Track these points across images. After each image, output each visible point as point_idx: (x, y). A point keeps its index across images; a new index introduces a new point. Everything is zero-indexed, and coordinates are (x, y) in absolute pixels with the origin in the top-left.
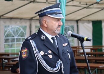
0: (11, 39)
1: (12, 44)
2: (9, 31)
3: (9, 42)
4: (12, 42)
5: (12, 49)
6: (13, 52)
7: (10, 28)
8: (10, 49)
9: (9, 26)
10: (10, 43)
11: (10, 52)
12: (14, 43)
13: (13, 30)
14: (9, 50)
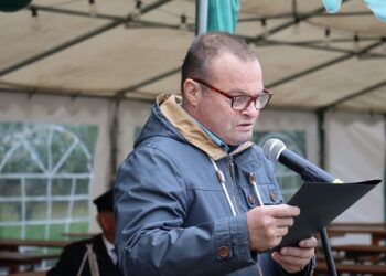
0: (27, 180)
1: (34, 204)
2: (21, 149)
3: (19, 194)
4: (30, 193)
5: (33, 223)
6: (37, 237)
7: (27, 132)
8: (24, 223)
9: (19, 126)
10: (24, 199)
11: (23, 236)
12: (40, 198)
13: (37, 142)
14: (19, 228)
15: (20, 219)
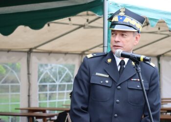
0: (49, 85)
1: (52, 93)
2: (47, 73)
3: (47, 91)
4: (51, 90)
5: (51, 101)
6: (53, 106)
7: (49, 67)
8: (48, 101)
9: (46, 65)
10: (48, 92)
11: (48, 106)
12: (54, 92)
13: (53, 70)
14: (46, 103)
15: (47, 100)
